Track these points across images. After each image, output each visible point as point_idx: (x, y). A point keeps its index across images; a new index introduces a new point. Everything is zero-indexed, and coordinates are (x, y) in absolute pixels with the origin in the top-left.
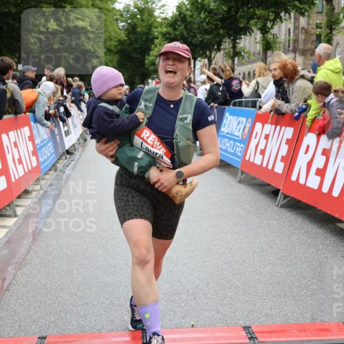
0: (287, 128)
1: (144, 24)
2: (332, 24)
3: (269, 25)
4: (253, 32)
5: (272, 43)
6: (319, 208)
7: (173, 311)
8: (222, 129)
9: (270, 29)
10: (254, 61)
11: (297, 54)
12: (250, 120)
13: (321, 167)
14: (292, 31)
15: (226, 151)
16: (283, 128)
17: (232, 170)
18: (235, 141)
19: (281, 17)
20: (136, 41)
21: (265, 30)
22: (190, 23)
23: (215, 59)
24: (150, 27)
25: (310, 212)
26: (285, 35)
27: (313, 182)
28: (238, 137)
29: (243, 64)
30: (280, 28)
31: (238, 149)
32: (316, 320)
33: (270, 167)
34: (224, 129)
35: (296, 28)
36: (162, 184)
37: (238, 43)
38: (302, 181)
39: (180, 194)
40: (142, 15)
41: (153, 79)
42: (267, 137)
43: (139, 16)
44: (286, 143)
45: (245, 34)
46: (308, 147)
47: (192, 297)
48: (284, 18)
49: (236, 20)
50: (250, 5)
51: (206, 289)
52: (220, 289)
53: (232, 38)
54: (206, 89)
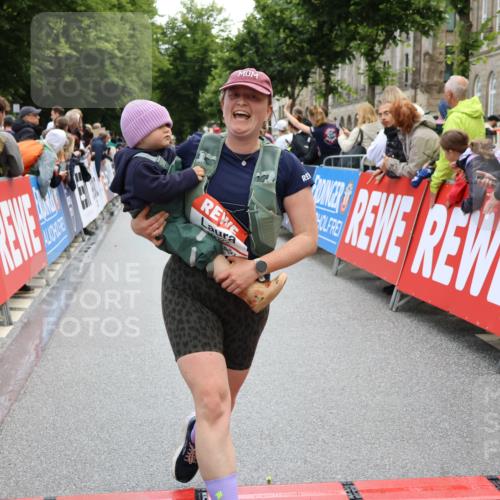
0: (405, 197)
1: (197, 47)
2: (468, 48)
3: (377, 48)
4: (354, 58)
5: (382, 75)
6: (451, 312)
7: (241, 462)
9: (379, 54)
10: (357, 101)
11: (419, 91)
12: (350, 185)
13: (454, 252)
14: (411, 57)
16: (399, 197)
17: (324, 257)
19: (395, 37)
20: (185, 71)
21: (372, 56)
22: (263, 45)
23: (300, 98)
24: (206, 51)
25: (439, 317)
26: (401, 63)
27: (443, 275)
28: (334, 209)
29: (340, 105)
30: (393, 52)
31: (333, 228)
33: (380, 253)
35: (417, 53)
36: (233, 282)
37: (333, 74)
38: (426, 274)
39: (260, 297)
40: (193, 34)
41: (210, 126)
42: (375, 210)
43: (189, 35)
44: (403, 219)
45: (343, 62)
46: (435, 224)
47: (268, 440)
48: (398, 38)
49: (330, 41)
50: (350, 20)
52: (308, 430)
53: (324, 67)
54: (287, 141)
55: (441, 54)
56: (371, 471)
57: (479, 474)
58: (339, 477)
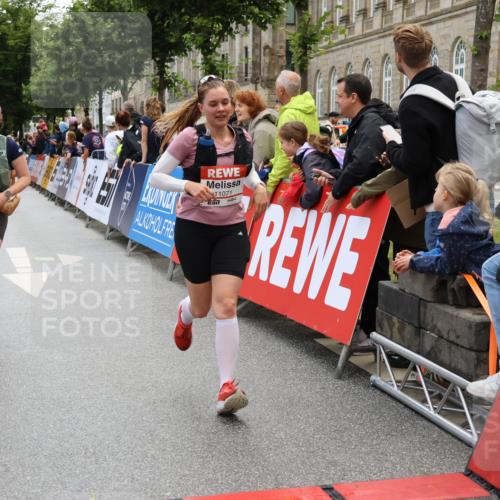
1: (20, 34)
2: (307, 41)
3: (213, 39)
4: (190, 50)
6: (289, 317)
7: (62, 483)
8: (144, 199)
9: (215, 47)
11: (259, 86)
13: (291, 254)
14: (250, 50)
15: (149, 232)
17: (158, 261)
18: (164, 216)
19: (231, 29)
20: (7, 60)
21: (207, 48)
23: (133, 91)
24: (28, 39)
25: (277, 322)
26: (240, 56)
27: (280, 277)
28: (169, 210)
29: (177, 100)
30: (232, 45)
31: (168, 229)
32: (282, 484)
34: (146, 199)
35: (256, 46)
37: (167, 66)
38: (263, 277)
40: (14, 20)
41: (36, 120)
43: (10, 22)
45: (177, 54)
46: (272, 225)
47: (93, 459)
48: (235, 30)
49: (163, 31)
50: (183, 10)
51: (116, 445)
52: (136, 445)
53: (157, 59)
54: (118, 137)
55: (281, 47)
56: (201, 487)
57: (313, 484)
58: (168, 494)
